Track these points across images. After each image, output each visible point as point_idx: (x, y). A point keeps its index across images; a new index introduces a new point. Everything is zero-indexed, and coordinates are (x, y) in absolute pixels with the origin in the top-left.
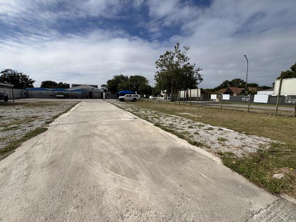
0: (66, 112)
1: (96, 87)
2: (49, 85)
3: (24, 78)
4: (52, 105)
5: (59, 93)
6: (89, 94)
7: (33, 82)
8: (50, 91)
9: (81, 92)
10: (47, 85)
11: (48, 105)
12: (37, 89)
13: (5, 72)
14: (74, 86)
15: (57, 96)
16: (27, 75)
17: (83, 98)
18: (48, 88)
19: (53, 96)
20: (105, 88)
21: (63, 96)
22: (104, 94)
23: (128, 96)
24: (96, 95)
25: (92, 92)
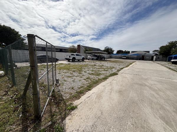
0: (127, 67)
1: (148, 52)
2: (120, 52)
5: (124, 56)
6: (142, 57)
7: (114, 51)
8: (120, 55)
9: (136, 56)
11: (119, 62)
12: (115, 54)
13: (106, 48)
14: (133, 52)
16: (112, 48)
17: (137, 59)
19: (121, 58)
20: (156, 53)
22: (155, 57)
24: (147, 58)
25: (144, 56)
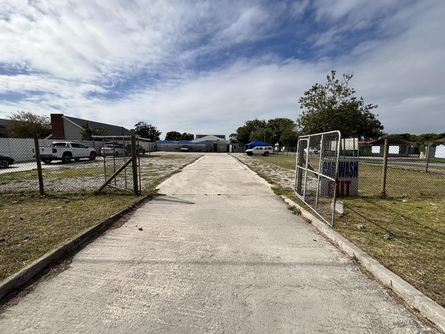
0: (191, 163)
1: (223, 137)
2: (173, 136)
3: (153, 129)
4: (179, 158)
5: (184, 146)
6: (214, 147)
7: (160, 133)
8: (175, 144)
9: (205, 145)
10: (172, 136)
11: (176, 158)
12: (163, 142)
13: (138, 124)
14: (199, 136)
15: (182, 149)
16: (155, 127)
17: (207, 151)
18: (173, 140)
19: (178, 149)
20: (234, 138)
21: (187, 149)
22: (231, 146)
23: (258, 148)
24: (222, 147)
25: (216, 144)
